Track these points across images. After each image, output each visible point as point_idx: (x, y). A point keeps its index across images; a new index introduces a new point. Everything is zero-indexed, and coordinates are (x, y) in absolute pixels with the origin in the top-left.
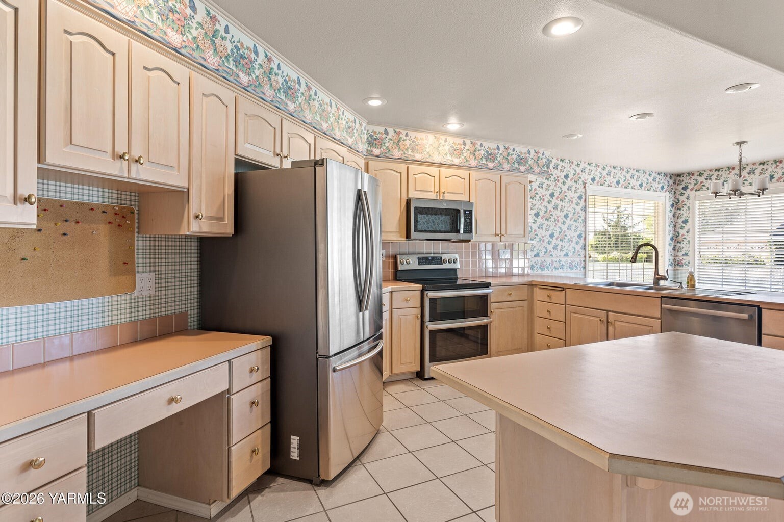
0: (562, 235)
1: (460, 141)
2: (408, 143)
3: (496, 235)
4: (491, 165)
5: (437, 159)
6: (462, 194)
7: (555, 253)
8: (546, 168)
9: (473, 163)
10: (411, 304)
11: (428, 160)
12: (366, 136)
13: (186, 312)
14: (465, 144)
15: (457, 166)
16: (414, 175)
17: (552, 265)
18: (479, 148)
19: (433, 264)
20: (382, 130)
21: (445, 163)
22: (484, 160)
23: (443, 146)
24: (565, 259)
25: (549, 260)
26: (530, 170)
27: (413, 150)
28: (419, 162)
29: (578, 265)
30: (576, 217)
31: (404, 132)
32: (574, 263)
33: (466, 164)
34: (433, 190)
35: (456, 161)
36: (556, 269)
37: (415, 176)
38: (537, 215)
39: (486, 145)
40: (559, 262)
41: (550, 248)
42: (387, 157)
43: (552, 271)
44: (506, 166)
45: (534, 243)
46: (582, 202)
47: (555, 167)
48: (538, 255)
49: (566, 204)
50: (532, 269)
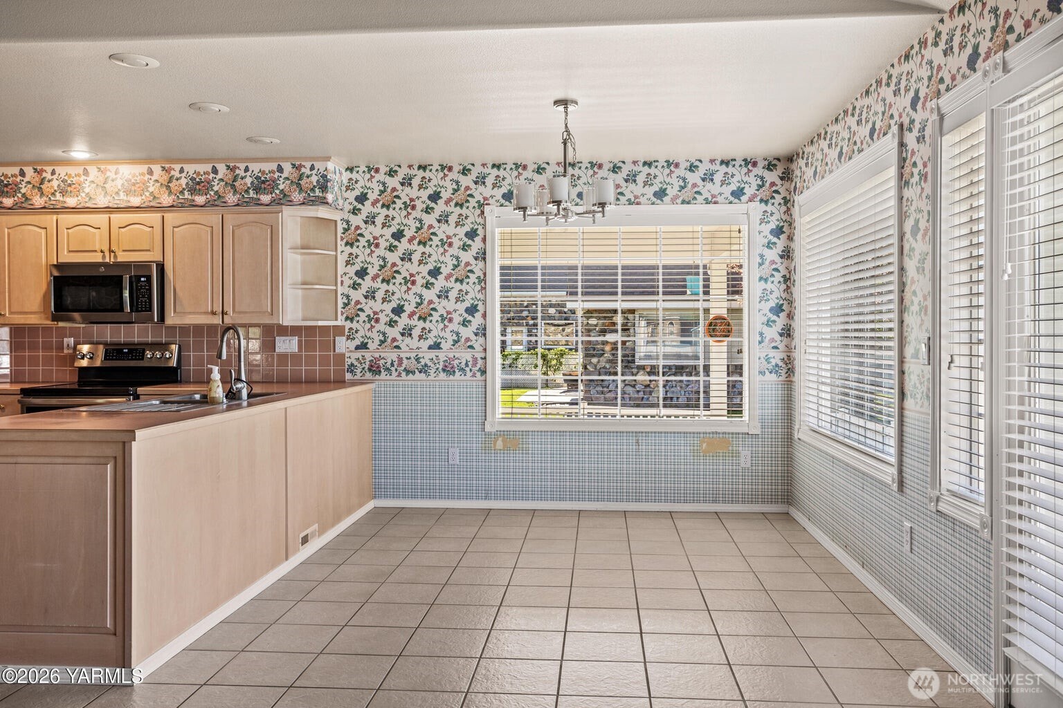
0: (425, 308)
1: (144, 168)
2: (55, 184)
3: (214, 313)
4: (200, 200)
5: (102, 202)
6: (149, 250)
7: (405, 343)
8: (318, 192)
9: (166, 200)
11: (87, 205)
14: (151, 172)
15: (138, 209)
16: (67, 229)
17: (400, 364)
18: (177, 174)
19: (128, 360)
20: (16, 171)
21: (116, 206)
22: (186, 193)
23: (113, 181)
24: (433, 354)
25: (391, 356)
26: (283, 200)
27: (64, 193)
28: (75, 210)
29: (467, 365)
30: (460, 272)
31: (49, 169)
32: (457, 362)
33: (154, 204)
34: (97, 248)
35: (136, 201)
36: (408, 372)
37: (70, 231)
38: (362, 273)
39: (190, 169)
40: (418, 360)
41: (393, 333)
42: (24, 208)
43: (399, 375)
44: (231, 198)
45: (354, 325)
46: (477, 245)
47: (406, 182)
48: (363, 346)
49: (433, 250)
50: (352, 372)
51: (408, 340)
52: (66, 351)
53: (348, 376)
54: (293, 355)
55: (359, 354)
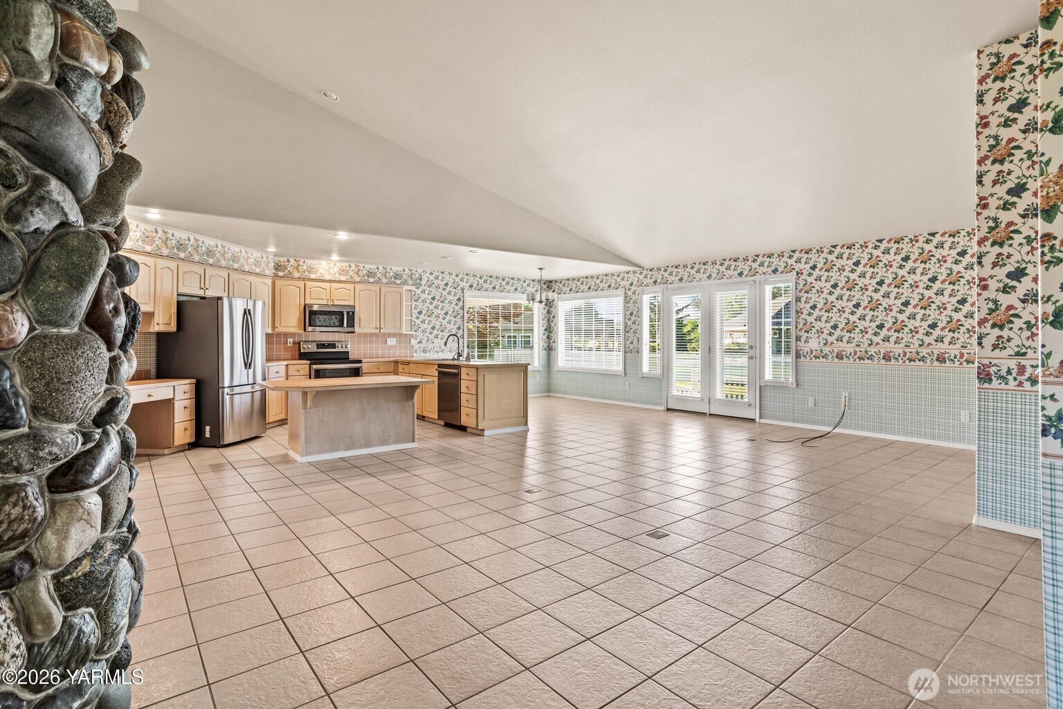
0: (443, 327)
1: (347, 264)
2: (305, 267)
3: (376, 328)
4: (372, 280)
5: (328, 277)
6: (348, 301)
7: (436, 341)
8: (418, 281)
9: (357, 279)
10: (301, 373)
11: (321, 278)
12: (273, 264)
13: (150, 370)
14: (350, 266)
15: (344, 282)
16: (310, 288)
17: (434, 349)
18: (362, 269)
19: (328, 349)
20: (285, 259)
21: (334, 280)
22: (366, 277)
23: (333, 269)
25: (431, 346)
26: (405, 283)
27: (309, 272)
28: (314, 280)
30: (455, 314)
31: (302, 260)
32: (454, 348)
33: (351, 280)
34: (324, 298)
35: (343, 278)
36: (437, 352)
38: (420, 313)
39: (368, 266)
40: (440, 347)
41: (431, 337)
42: (289, 277)
43: (434, 354)
44: (385, 281)
45: (417, 334)
46: (461, 304)
47: (437, 278)
48: (421, 342)
49: (446, 305)
50: (416, 352)
51: (437, 339)
52: (289, 345)
53: (415, 354)
54: (393, 346)
55: (419, 345)
